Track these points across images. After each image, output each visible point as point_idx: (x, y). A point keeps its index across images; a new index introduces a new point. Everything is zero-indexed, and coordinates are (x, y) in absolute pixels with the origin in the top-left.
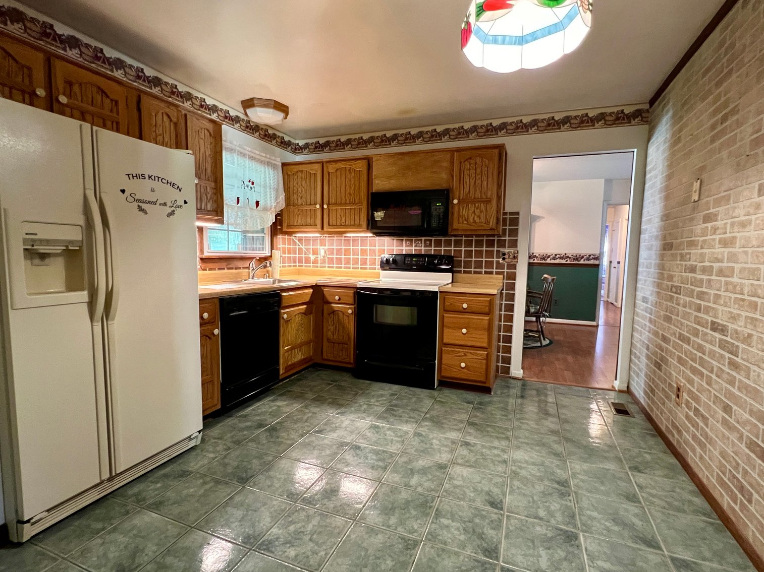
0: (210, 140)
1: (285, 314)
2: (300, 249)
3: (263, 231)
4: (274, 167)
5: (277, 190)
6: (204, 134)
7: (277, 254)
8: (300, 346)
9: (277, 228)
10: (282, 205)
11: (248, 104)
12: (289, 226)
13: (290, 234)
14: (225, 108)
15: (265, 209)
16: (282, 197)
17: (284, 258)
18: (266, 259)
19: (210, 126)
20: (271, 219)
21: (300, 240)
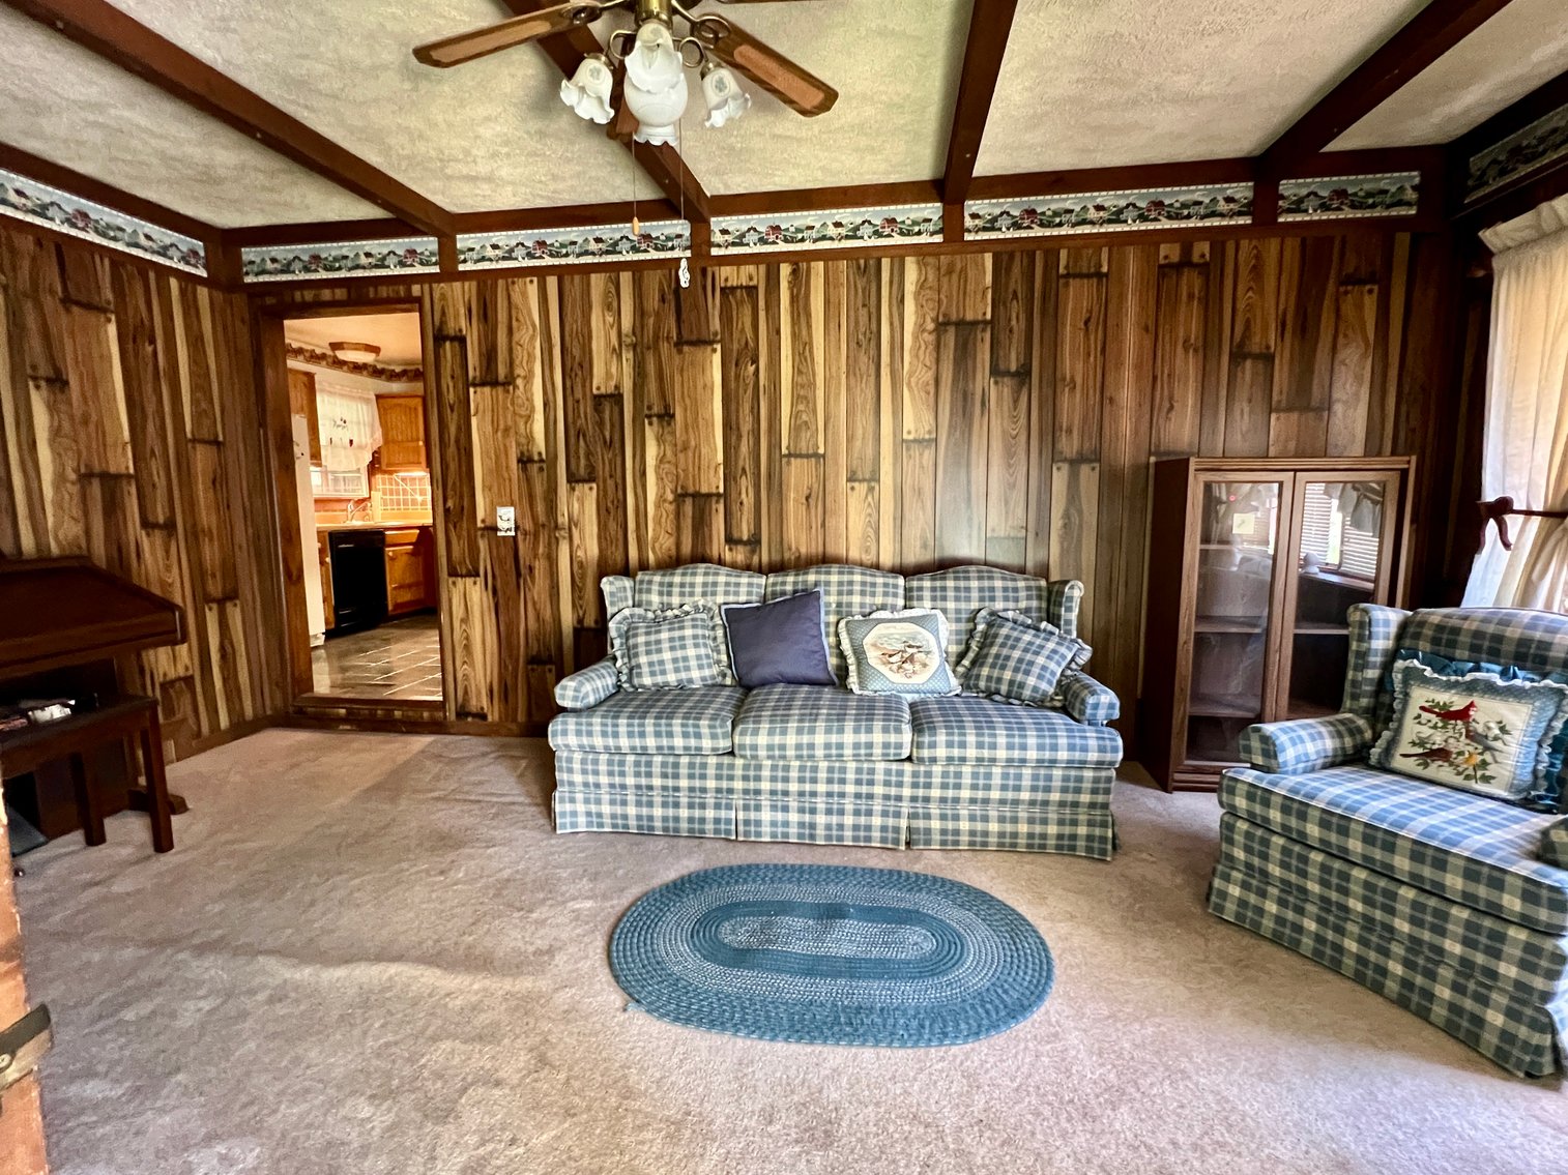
0: (304, 390)
1: (389, 551)
2: (404, 491)
3: (358, 470)
4: (367, 401)
5: (372, 426)
6: (300, 386)
7: (377, 496)
8: (410, 586)
9: (374, 467)
10: (380, 442)
11: (336, 346)
12: (388, 465)
13: (390, 473)
14: (309, 348)
15: (360, 447)
16: (379, 434)
17: (385, 501)
18: (363, 500)
19: (305, 379)
20: (368, 458)
21: (403, 480)
